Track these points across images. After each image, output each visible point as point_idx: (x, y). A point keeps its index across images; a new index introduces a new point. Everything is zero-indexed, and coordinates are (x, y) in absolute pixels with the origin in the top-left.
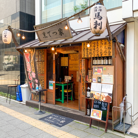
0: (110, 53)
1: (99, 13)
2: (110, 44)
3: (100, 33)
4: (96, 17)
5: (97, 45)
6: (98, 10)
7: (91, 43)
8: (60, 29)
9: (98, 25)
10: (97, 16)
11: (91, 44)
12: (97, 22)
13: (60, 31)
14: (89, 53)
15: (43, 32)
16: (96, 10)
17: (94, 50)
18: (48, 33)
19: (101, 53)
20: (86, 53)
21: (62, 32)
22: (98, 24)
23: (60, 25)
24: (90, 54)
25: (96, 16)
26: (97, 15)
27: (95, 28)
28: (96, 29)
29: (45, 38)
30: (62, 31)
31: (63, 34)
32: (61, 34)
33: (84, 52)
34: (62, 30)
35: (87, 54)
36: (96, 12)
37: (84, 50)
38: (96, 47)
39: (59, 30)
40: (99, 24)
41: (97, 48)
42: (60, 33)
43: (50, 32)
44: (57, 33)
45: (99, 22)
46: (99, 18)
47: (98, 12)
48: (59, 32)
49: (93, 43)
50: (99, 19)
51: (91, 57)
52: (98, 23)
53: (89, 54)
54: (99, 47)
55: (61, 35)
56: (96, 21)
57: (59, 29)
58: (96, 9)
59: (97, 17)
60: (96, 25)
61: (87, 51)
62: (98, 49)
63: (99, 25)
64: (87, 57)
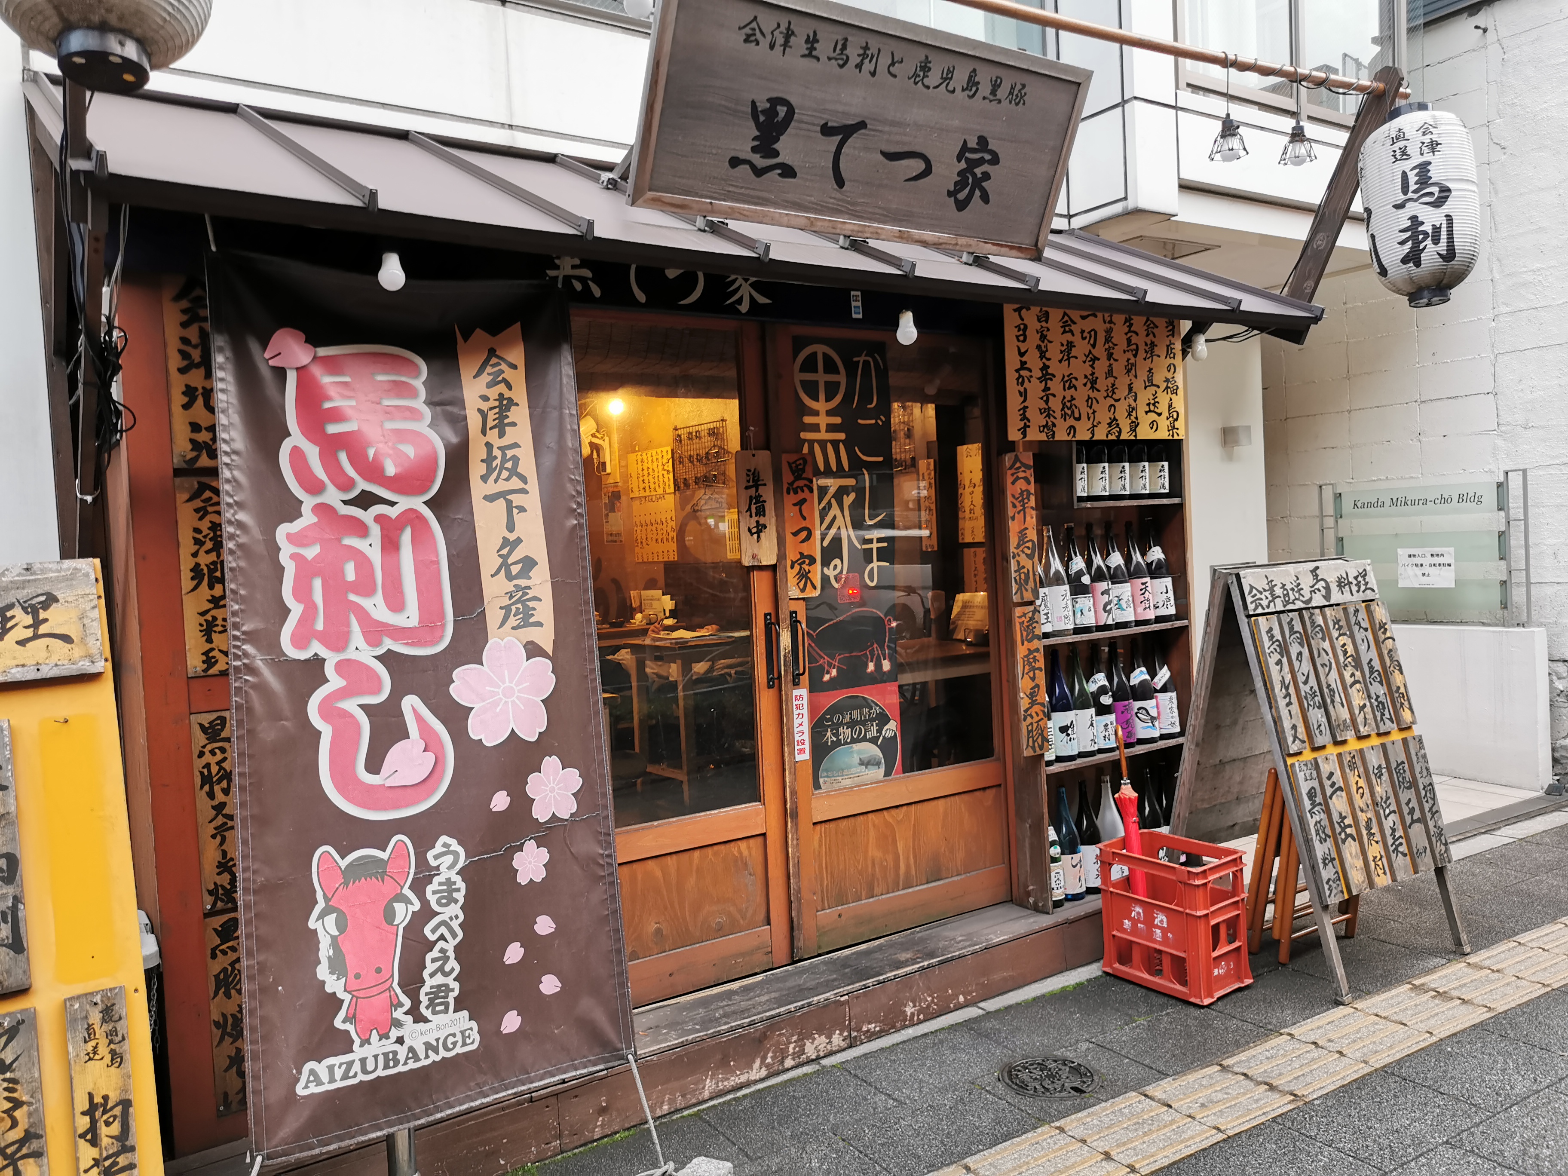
0: (1175, 415)
1: (1423, 168)
2: (1172, 361)
3: (1444, 282)
4: (1410, 195)
5: (1110, 356)
6: (1413, 149)
7: (1073, 327)
8: (983, 141)
9: (1429, 241)
10: (1413, 187)
11: (1068, 336)
12: (1423, 223)
13: (973, 164)
14: (1055, 404)
15: (775, 102)
16: (1404, 153)
17: (1092, 388)
18: (827, 130)
19: (1130, 415)
20: (1035, 403)
21: (986, 176)
22: (1426, 234)
23: (1006, 103)
24: (1064, 417)
25: (1405, 189)
26: (1413, 178)
27: (1413, 257)
28: (1418, 264)
29: (759, 172)
30: (985, 168)
31: (985, 198)
32: (962, 196)
33: (1024, 394)
34: (995, 160)
35: (1047, 412)
36: (1407, 165)
37: (1021, 380)
38: (1101, 367)
39: (965, 148)
40: (1437, 230)
41: (1110, 373)
42: (960, 185)
43: (862, 125)
44: (928, 171)
45: (1431, 218)
46: (1431, 194)
47: (1417, 160)
48: (963, 165)
49: (1083, 332)
50: (1431, 199)
51: (1071, 441)
52: (1427, 228)
53: (1058, 414)
54: (1119, 368)
55: (961, 206)
56: (1414, 219)
57: (973, 143)
58: (1401, 144)
59: (1414, 192)
60: (1416, 243)
61: (1046, 389)
62: (1111, 380)
63: (1436, 241)
64: (1043, 437)
